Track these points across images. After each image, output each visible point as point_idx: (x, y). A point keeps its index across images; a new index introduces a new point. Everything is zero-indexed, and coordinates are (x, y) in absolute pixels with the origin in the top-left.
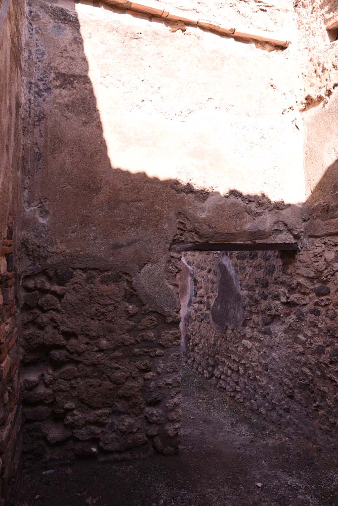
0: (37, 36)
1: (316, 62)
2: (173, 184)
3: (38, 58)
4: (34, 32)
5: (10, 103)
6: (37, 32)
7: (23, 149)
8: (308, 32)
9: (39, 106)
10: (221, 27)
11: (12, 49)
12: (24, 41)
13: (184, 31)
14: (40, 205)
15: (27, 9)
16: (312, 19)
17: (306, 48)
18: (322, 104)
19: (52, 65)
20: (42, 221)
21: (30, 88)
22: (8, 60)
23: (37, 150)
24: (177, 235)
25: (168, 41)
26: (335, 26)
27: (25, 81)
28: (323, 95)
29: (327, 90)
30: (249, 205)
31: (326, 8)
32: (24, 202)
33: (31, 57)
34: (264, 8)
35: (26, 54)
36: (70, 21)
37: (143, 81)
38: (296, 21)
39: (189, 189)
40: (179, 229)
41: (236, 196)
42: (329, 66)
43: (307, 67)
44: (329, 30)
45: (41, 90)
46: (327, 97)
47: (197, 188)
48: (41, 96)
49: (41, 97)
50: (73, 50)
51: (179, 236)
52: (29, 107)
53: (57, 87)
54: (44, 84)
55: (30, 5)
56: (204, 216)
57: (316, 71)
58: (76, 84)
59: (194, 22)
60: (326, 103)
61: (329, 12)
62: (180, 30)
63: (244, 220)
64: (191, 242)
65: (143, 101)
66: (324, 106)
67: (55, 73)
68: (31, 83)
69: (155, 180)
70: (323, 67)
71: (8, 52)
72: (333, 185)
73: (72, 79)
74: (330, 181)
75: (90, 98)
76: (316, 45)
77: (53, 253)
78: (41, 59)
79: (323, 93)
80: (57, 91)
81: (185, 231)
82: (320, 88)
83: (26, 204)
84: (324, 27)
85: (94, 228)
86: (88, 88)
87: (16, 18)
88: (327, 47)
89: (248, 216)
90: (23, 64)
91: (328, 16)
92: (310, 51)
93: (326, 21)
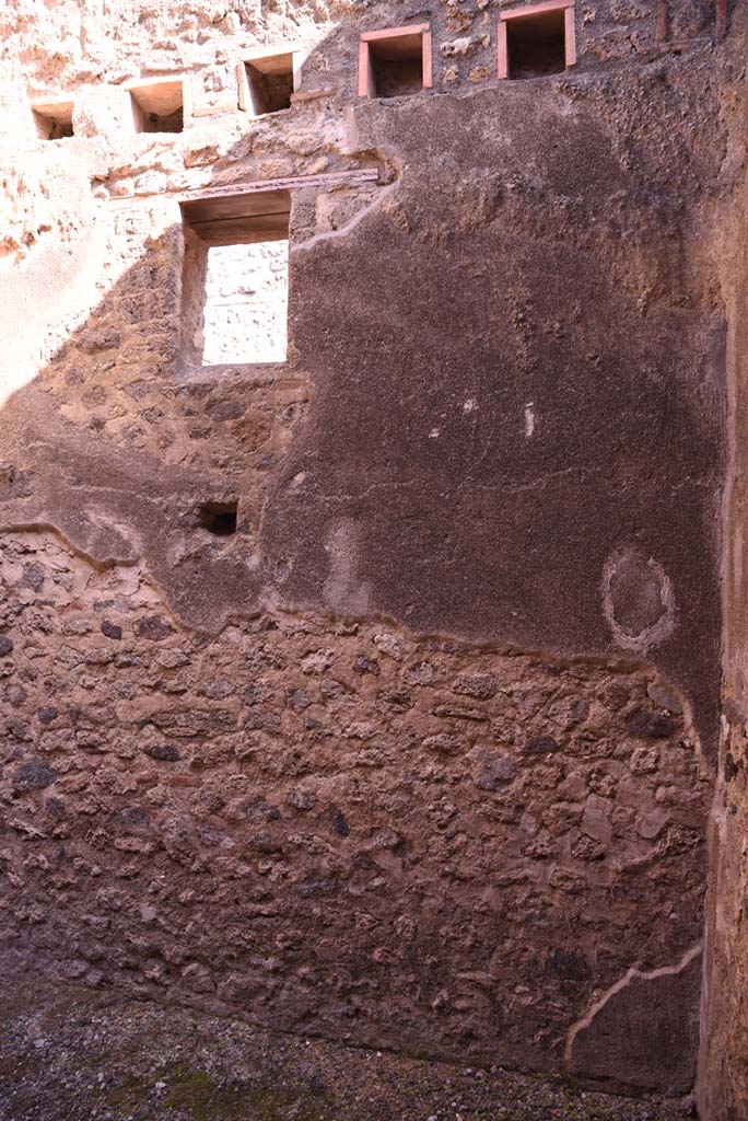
1: (7, 164)
18: (13, 255)
26: (48, 111)
28: (17, 239)
29: (26, 233)
31: (33, 67)
42: (32, 185)
44: (36, 114)
46: (24, 246)
57: (5, 184)
60: (22, 257)
61: (39, 75)
66: (17, 262)
70: (21, 182)
72: (25, 428)
74: (20, 418)
79: (16, 234)
82: (11, 222)
84: (28, 102)
88: (31, 145)
93: (32, 92)
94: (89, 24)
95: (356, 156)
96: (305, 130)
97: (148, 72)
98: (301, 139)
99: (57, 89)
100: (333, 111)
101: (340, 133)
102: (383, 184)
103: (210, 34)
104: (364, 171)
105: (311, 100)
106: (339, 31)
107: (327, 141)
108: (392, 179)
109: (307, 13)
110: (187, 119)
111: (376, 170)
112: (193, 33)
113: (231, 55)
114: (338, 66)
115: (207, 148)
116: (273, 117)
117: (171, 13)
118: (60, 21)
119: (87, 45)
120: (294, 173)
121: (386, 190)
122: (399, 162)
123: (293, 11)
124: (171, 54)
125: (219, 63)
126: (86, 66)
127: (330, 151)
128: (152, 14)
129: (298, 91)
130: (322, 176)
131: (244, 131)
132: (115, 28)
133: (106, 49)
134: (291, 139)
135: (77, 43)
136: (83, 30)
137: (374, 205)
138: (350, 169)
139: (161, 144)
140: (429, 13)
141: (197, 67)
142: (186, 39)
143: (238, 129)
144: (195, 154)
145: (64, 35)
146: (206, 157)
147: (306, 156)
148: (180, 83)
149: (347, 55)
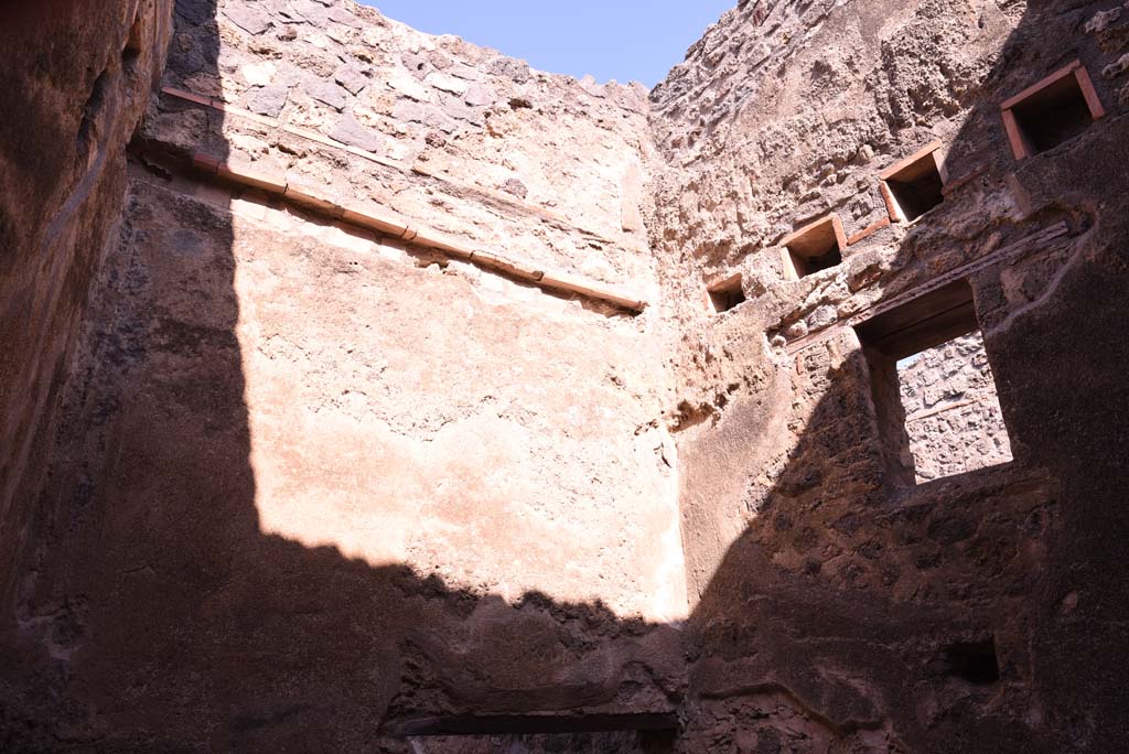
0: (136, 247)
1: (694, 342)
2: (399, 575)
3: (129, 287)
4: (132, 239)
5: (39, 375)
6: (139, 240)
7: (50, 474)
8: (677, 292)
9: (109, 382)
10: (516, 266)
11: (72, 268)
12: (105, 252)
13: (443, 266)
14: (61, 613)
15: (127, 198)
16: (683, 272)
17: (676, 317)
18: (709, 420)
19: (158, 303)
20: (57, 653)
21: (97, 346)
22: (58, 290)
23: (83, 479)
24: (399, 695)
25: (409, 282)
26: (722, 287)
27: (89, 330)
28: (711, 403)
29: (717, 396)
30: (567, 626)
31: (705, 259)
32: (20, 605)
33: (114, 285)
34: (598, 244)
35: (103, 278)
36: (214, 228)
37: (350, 352)
38: (654, 270)
39: (434, 585)
40: (404, 680)
41: (540, 605)
42: (717, 352)
43: (679, 350)
44: (711, 292)
45: (122, 351)
46: (718, 408)
47: (451, 586)
48: (118, 363)
49: (118, 365)
50: (209, 281)
51: (404, 698)
52: (86, 384)
53: (160, 348)
54: (131, 339)
55: (136, 193)
56: (464, 651)
57: (695, 360)
58: (205, 346)
59: (466, 253)
60: (717, 418)
61: (710, 264)
62: (437, 265)
63: (557, 660)
64: (431, 713)
65: (347, 392)
66: (714, 424)
67: (161, 320)
68: (101, 335)
69: (359, 565)
70: (707, 353)
71: (62, 275)
72: (741, 583)
73: (196, 335)
74: (736, 573)
75: (232, 376)
76: (692, 314)
77: (70, 741)
78: (135, 290)
79: (710, 399)
80: (158, 357)
81: (418, 685)
82: (704, 390)
83: (25, 608)
84: (704, 287)
85: (195, 676)
86: (230, 357)
87: (99, 215)
88: (712, 320)
89: (565, 651)
90: (92, 296)
91: (708, 271)
92: (682, 322)
93: (706, 278)
94: (743, 209)
95: (1033, 217)
96: (966, 215)
97: (798, 225)
98: (962, 225)
99: (727, 268)
100: (992, 186)
101: (1007, 203)
102: (1078, 234)
103: (847, 171)
104: (1048, 229)
105: (964, 185)
106: (973, 114)
107: (993, 216)
108: (1087, 225)
109: (937, 114)
110: (843, 248)
111: (1063, 223)
112: (832, 177)
113: (871, 179)
114: (984, 143)
115: (869, 267)
116: (928, 216)
117: (810, 171)
118: (720, 216)
119: (744, 225)
120: (967, 260)
121: (1083, 239)
122: (1089, 204)
123: (921, 118)
124: (816, 202)
125: (861, 191)
126: (747, 240)
127: (1002, 223)
128: (794, 178)
129: (947, 183)
130: (998, 252)
131: (901, 239)
132: (765, 202)
133: (760, 220)
134: (953, 229)
135: (736, 227)
136: (739, 215)
137: (1073, 259)
138: (1029, 234)
139: (824, 280)
140: (1075, 51)
141: (842, 203)
142: (827, 185)
143: (895, 239)
144: (858, 277)
145: (725, 224)
146: (869, 277)
147: (975, 238)
148: (830, 222)
149: (991, 129)
